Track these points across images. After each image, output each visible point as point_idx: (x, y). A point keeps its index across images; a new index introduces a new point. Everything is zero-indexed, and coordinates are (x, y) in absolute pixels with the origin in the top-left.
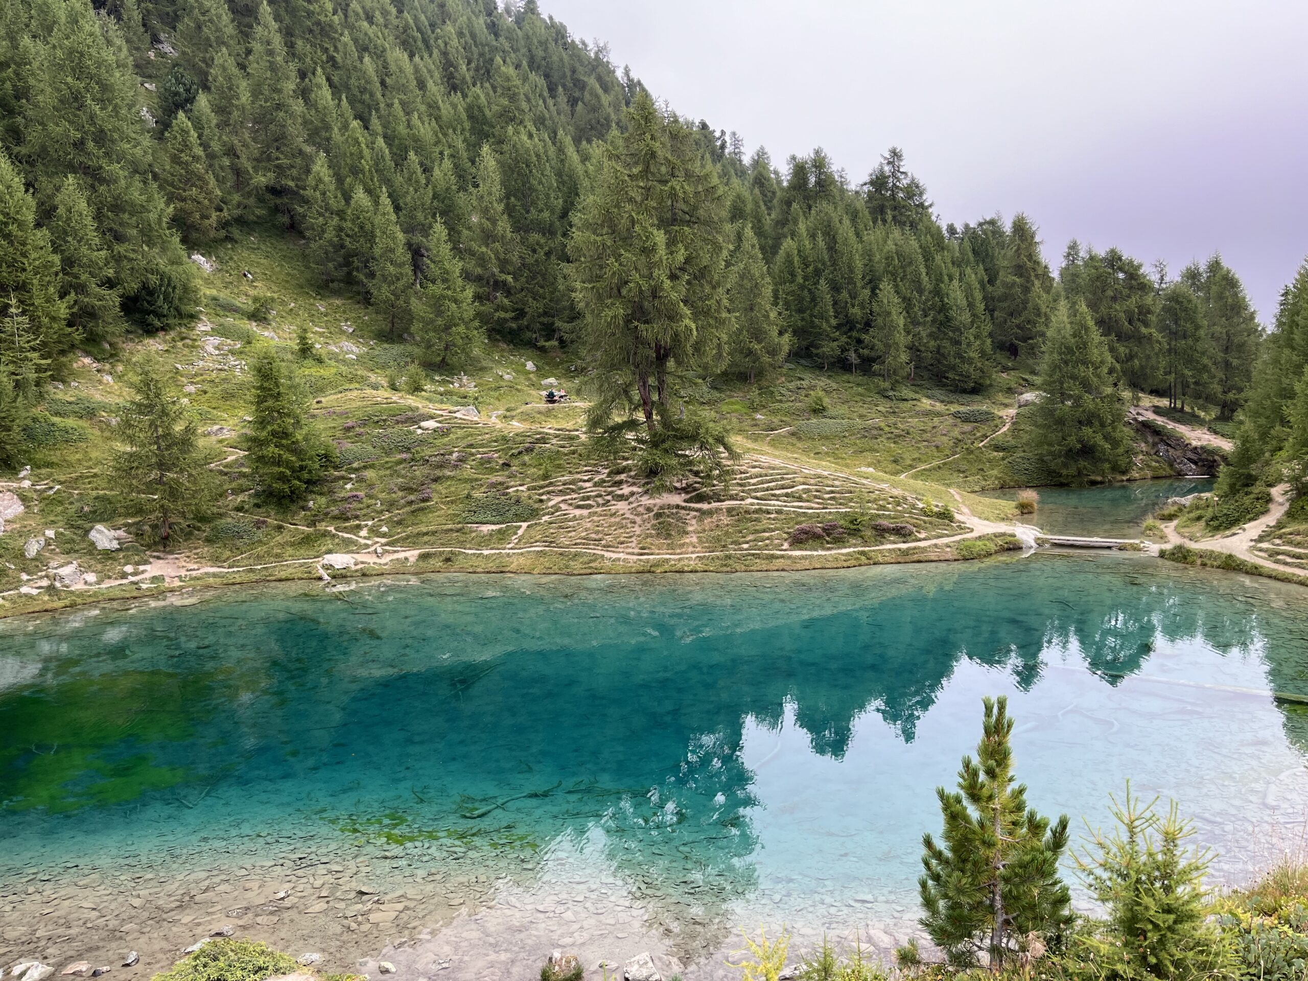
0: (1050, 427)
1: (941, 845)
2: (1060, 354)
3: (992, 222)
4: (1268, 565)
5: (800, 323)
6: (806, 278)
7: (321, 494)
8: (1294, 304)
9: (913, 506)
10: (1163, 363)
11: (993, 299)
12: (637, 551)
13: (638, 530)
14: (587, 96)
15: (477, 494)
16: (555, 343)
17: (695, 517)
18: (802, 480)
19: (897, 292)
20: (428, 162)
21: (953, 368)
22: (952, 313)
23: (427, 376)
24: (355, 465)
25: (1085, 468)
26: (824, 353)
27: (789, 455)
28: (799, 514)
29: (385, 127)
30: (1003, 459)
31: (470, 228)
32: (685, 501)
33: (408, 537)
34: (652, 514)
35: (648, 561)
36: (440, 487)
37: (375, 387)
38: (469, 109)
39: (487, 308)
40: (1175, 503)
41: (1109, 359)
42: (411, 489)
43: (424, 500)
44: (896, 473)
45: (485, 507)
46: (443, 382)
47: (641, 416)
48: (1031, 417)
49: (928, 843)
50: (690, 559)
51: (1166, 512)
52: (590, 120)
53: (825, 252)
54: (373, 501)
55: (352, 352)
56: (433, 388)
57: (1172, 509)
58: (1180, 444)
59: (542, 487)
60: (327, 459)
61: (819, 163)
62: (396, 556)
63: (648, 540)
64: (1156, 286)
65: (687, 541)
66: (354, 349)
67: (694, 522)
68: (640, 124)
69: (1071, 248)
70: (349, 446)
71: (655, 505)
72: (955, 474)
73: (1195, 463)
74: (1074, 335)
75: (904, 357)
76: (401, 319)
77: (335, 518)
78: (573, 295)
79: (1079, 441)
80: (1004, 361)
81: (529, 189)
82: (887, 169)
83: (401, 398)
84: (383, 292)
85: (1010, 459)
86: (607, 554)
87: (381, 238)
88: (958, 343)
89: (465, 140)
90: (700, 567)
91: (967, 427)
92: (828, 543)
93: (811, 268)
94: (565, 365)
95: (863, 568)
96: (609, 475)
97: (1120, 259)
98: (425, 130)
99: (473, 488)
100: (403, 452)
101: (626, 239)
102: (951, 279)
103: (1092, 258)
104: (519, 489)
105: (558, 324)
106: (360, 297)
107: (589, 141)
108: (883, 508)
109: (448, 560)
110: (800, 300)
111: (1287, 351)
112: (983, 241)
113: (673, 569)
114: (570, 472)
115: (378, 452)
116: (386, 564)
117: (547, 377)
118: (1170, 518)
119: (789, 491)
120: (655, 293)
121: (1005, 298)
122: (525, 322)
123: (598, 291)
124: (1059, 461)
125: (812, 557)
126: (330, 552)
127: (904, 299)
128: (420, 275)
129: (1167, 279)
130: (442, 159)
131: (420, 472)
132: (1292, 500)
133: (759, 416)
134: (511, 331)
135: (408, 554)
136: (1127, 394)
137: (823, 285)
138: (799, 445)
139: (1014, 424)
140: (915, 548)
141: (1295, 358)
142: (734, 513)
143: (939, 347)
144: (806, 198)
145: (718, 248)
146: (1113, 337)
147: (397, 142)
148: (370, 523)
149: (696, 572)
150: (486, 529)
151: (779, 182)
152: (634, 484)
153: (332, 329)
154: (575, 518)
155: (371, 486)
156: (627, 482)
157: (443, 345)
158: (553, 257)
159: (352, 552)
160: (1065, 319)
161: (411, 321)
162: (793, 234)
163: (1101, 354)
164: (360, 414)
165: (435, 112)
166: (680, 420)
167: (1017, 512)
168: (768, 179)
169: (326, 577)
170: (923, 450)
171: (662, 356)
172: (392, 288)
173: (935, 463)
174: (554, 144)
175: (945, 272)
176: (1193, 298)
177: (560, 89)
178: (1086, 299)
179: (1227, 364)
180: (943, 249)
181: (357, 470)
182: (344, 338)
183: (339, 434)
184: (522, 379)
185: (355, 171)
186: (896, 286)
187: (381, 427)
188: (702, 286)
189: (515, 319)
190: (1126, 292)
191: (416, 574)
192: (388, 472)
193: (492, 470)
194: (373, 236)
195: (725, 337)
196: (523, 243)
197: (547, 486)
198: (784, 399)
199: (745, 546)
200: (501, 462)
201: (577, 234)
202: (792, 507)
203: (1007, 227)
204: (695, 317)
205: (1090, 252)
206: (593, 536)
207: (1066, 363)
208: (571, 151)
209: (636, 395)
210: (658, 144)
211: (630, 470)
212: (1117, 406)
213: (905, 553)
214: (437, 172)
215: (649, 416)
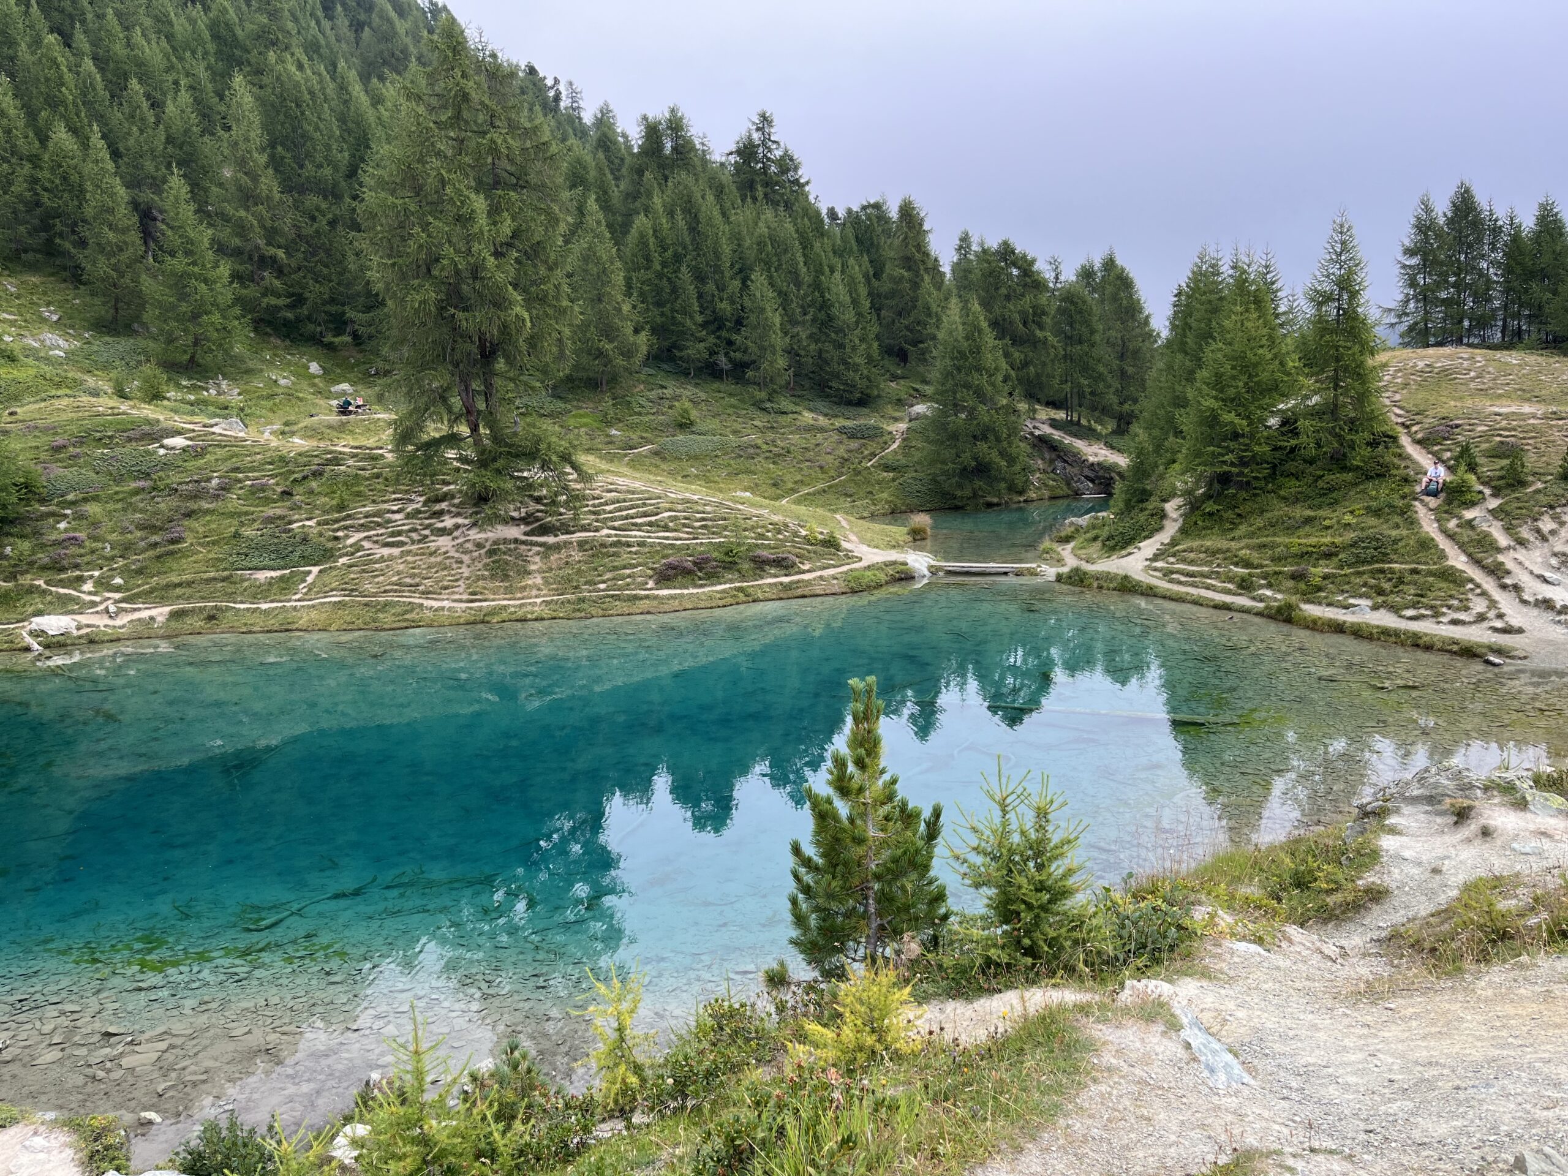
0: (942, 443)
1: (810, 850)
2: (952, 359)
3: (877, 206)
4: (1163, 585)
5: (658, 320)
6: (664, 264)
7: (22, 536)
8: (1187, 306)
9: (796, 534)
10: (1059, 370)
11: (879, 295)
12: (465, 597)
13: (465, 571)
14: (376, 19)
15: (248, 532)
16: (347, 339)
17: (538, 553)
18: (667, 505)
19: (772, 285)
20: (157, 95)
21: (837, 376)
22: (835, 311)
23: (169, 379)
24: (71, 497)
25: (980, 488)
26: (689, 356)
27: (652, 477)
28: (666, 546)
29: (94, 44)
30: (894, 480)
31: (221, 185)
32: (526, 534)
33: (152, 591)
34: (483, 551)
35: (480, 609)
36: (195, 525)
37: (95, 393)
38: (213, 26)
39: (251, 291)
40: (1072, 523)
41: (1004, 365)
42: (154, 526)
43: (173, 542)
44: (778, 498)
45: (259, 548)
46: (193, 388)
47: (464, 430)
48: (922, 432)
49: (796, 850)
50: (534, 604)
51: (1063, 534)
52: (382, 52)
53: (686, 233)
54: (100, 545)
55: (58, 347)
56: (179, 396)
57: (1069, 530)
58: (1075, 460)
59: (336, 521)
60: (28, 490)
61: (676, 125)
62: (137, 615)
63: (480, 583)
64: (1051, 285)
65: (530, 582)
66: (61, 342)
67: (537, 559)
68: (446, 57)
69: (961, 240)
70: (61, 472)
71: (487, 540)
72: (842, 499)
73: (1092, 481)
74: (967, 338)
75: (782, 362)
76: (128, 304)
77: (44, 568)
78: (369, 273)
79: (975, 459)
80: (892, 369)
81: (303, 136)
82: (756, 136)
83: (133, 407)
84: (100, 267)
85: (901, 480)
86: (426, 603)
87: (94, 193)
88: (841, 346)
89: (208, 68)
90: (547, 613)
91: (854, 444)
92: (700, 579)
93: (670, 252)
94: (362, 367)
95: (742, 607)
96: (425, 504)
97: (1013, 252)
98: (153, 52)
99: (242, 524)
100: (139, 479)
101: (436, 206)
102: (832, 271)
103: (984, 251)
104: (306, 524)
105: (351, 314)
106: (65, 274)
107: (382, 79)
108: (762, 536)
109: (211, 618)
110: (659, 291)
111: (1180, 356)
112: (868, 227)
113: (513, 617)
114: (374, 502)
115: (103, 479)
116: (123, 626)
117: (339, 383)
118: (1067, 540)
119: (653, 519)
120: (476, 272)
121: (892, 294)
122: (305, 312)
123: (400, 268)
124: (954, 481)
125: (682, 595)
126: (39, 613)
127: (780, 293)
128: (152, 244)
129: (1062, 278)
130: (177, 91)
131: (165, 505)
132: (1185, 516)
133: (614, 432)
134: (286, 323)
135: (153, 612)
136: (1023, 406)
137: (685, 273)
138: (664, 466)
139: (904, 440)
140: (798, 582)
141: (1188, 363)
142: (587, 547)
143: (820, 351)
144: (662, 166)
145: (553, 221)
146: (1007, 341)
147: (112, 65)
148: (96, 573)
149: (543, 619)
150: (263, 576)
151: (629, 148)
152: (458, 515)
153: (28, 316)
154: (382, 559)
155: (96, 524)
156: (449, 512)
157: (190, 339)
158: (339, 228)
159: (73, 612)
160: (957, 318)
161: (143, 306)
162: (647, 210)
163: (996, 360)
164: (74, 428)
165: (165, 28)
166: (515, 434)
167: (909, 538)
168: (615, 143)
169: (36, 646)
170: (806, 472)
171: (488, 353)
172: (113, 261)
173: (819, 486)
174: (333, 79)
175: (825, 262)
176: (1089, 299)
177: (339, 8)
178: (979, 297)
179: (1123, 373)
180: (822, 235)
181: (72, 504)
182: (46, 328)
183: (43, 456)
184: (304, 384)
185: (54, 103)
186: (770, 277)
187: (106, 446)
188: (535, 266)
189: (291, 307)
190: (1019, 290)
191: (168, 637)
192: (119, 506)
193: (267, 501)
194: (82, 191)
195: (567, 332)
196: (297, 208)
197: (344, 519)
198: (644, 411)
199: (602, 586)
200: (279, 490)
201: (368, 195)
202: (656, 538)
203: (894, 214)
204: (528, 304)
205: (982, 244)
206: (408, 580)
207: (959, 370)
208: (357, 89)
209: (456, 402)
210: (471, 83)
211: (453, 497)
212: (1013, 418)
213: (787, 587)
214: (170, 108)
215: (474, 429)
